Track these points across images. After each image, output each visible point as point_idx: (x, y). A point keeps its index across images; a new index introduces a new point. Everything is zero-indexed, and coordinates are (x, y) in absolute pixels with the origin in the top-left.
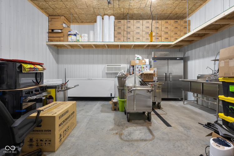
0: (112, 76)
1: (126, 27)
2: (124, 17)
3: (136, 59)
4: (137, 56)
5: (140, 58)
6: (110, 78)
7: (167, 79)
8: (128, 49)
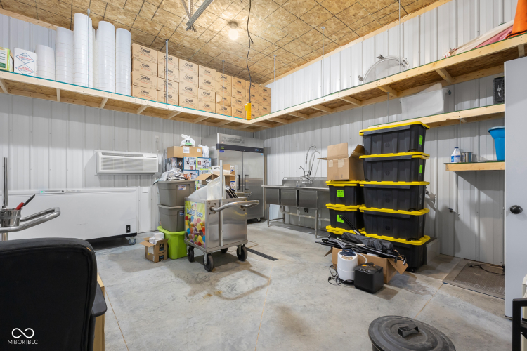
0: (116, 181)
1: (161, 68)
2: (156, 43)
3: (183, 143)
4: (186, 137)
5: (193, 142)
6: (110, 186)
7: (241, 186)
8: (160, 120)
